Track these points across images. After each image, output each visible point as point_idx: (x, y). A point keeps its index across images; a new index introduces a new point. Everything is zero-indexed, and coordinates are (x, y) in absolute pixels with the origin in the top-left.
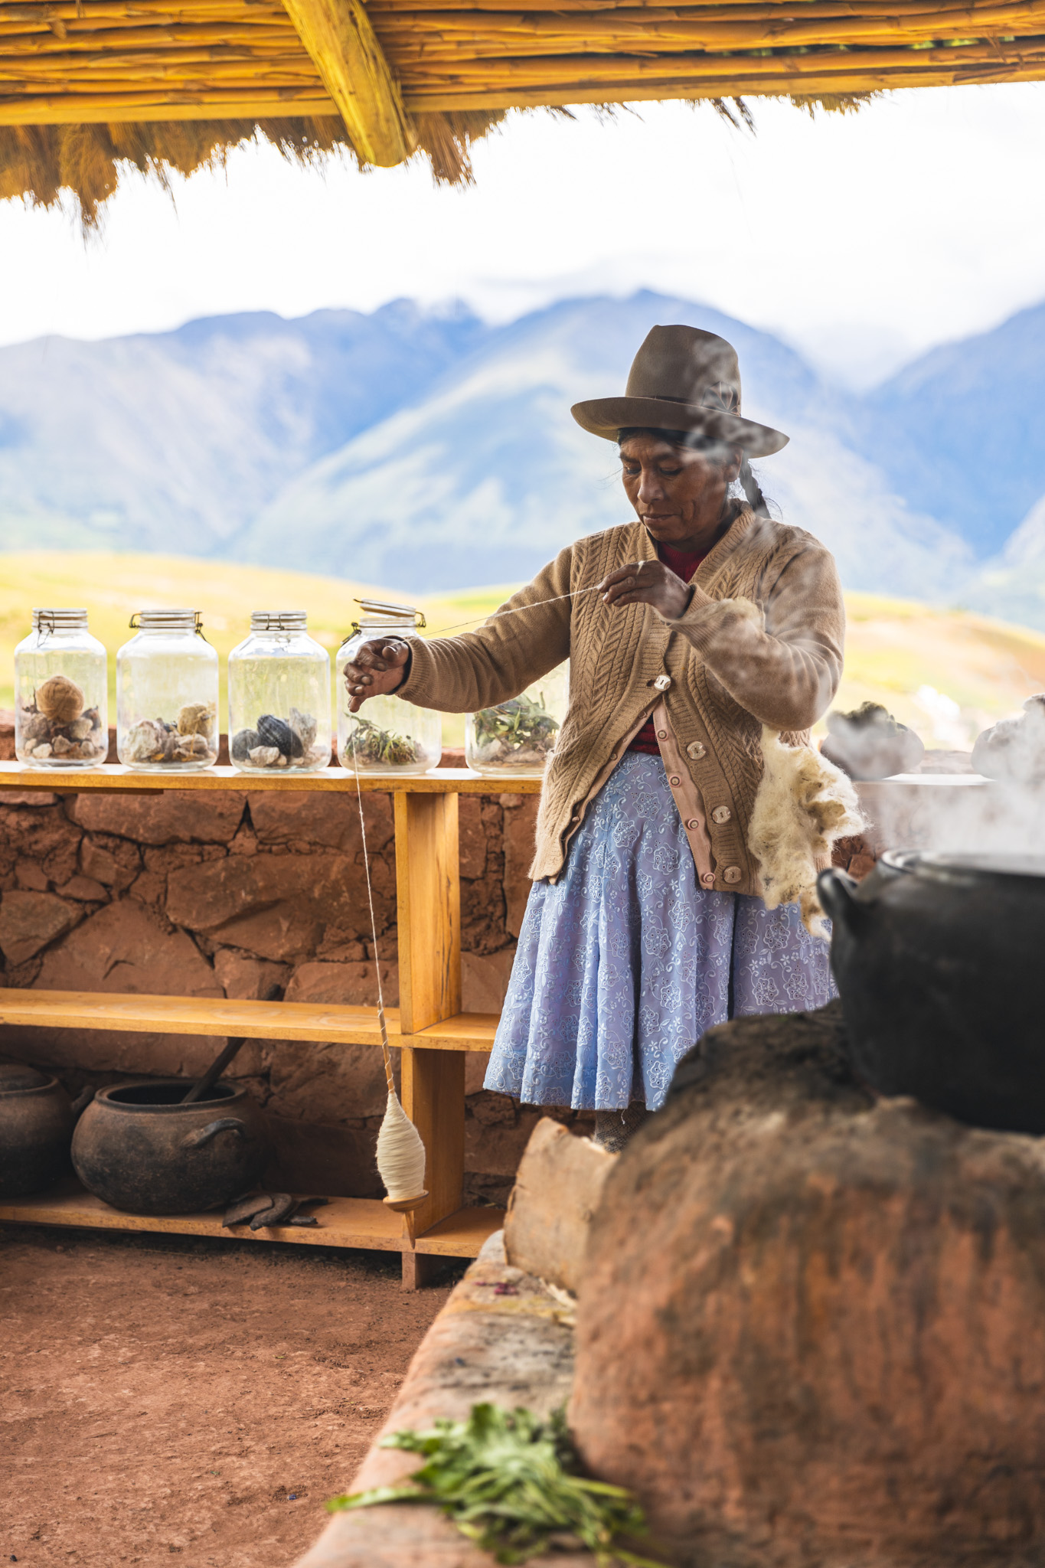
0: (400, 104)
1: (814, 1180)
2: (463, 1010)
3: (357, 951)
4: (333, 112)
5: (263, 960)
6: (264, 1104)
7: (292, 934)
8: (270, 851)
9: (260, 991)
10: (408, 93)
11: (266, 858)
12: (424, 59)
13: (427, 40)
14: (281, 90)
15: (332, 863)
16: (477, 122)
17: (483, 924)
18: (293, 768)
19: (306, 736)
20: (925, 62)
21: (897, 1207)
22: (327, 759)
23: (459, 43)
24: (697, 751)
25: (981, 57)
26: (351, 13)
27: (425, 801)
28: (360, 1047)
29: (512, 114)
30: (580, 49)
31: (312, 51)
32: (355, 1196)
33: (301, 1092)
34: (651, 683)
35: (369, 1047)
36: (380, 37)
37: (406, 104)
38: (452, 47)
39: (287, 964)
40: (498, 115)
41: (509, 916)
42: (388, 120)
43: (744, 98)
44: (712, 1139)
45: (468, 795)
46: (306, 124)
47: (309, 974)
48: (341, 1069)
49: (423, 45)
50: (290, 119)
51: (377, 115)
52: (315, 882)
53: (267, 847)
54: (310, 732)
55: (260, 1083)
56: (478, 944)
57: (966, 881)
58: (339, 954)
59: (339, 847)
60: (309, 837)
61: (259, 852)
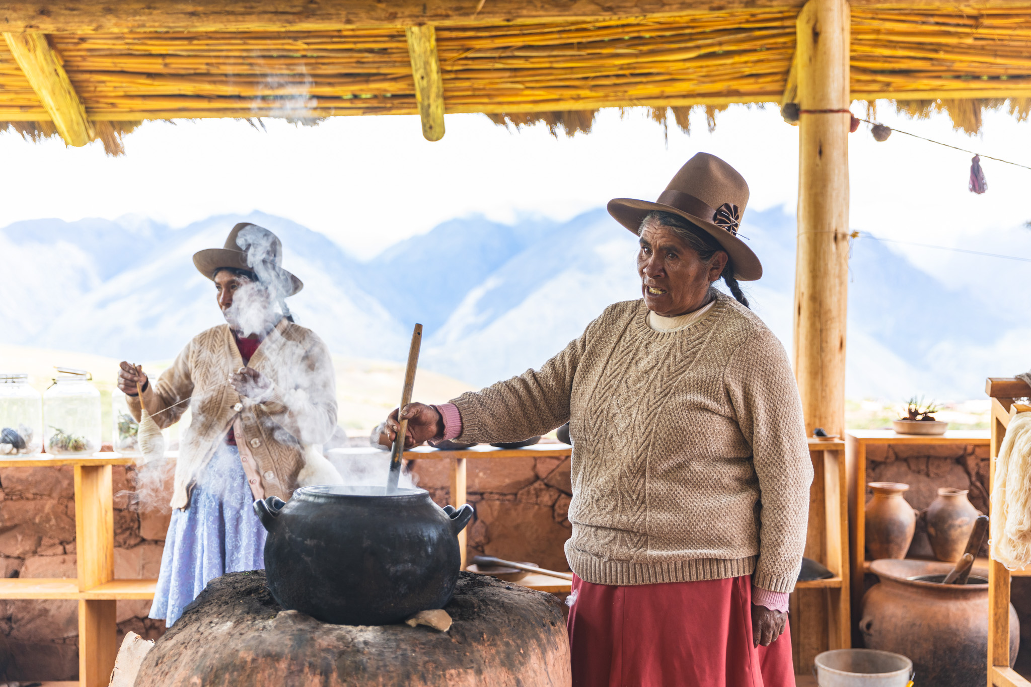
0: (84, 116)
1: (242, 654)
2: (116, 577)
3: (60, 549)
4: (48, 119)
5: (8, 557)
6: (8, 635)
7: (24, 543)
8: (12, 499)
9: (6, 574)
10: (88, 110)
11: (9, 503)
12: (97, 94)
13: (97, 84)
14: (21, 107)
15: (45, 504)
16: (127, 126)
17: (128, 533)
18: (20, 455)
19: (27, 438)
20: (348, 105)
21: (283, 665)
22: (41, 450)
23: (115, 87)
24: (256, 443)
25: (375, 104)
26: (56, 70)
27: (91, 470)
28: (61, 601)
29: (145, 122)
30: (177, 92)
31: (35, 88)
32: (58, 680)
33: (29, 626)
34: (232, 407)
35: (66, 600)
36: (73, 82)
37: (88, 116)
38: (111, 89)
39: (21, 559)
40: (137, 123)
41: (141, 528)
42: (78, 124)
43: (262, 119)
44: (197, 636)
45: (119, 466)
46: (37, 125)
47: (33, 563)
48: (51, 613)
49: (96, 87)
50: (28, 122)
51: (72, 121)
52: (36, 514)
53: (10, 497)
54: (30, 436)
55: (6, 623)
56: (125, 543)
57: (321, 501)
58: (50, 552)
59: (50, 495)
60: (33, 491)
61: (5, 500)
